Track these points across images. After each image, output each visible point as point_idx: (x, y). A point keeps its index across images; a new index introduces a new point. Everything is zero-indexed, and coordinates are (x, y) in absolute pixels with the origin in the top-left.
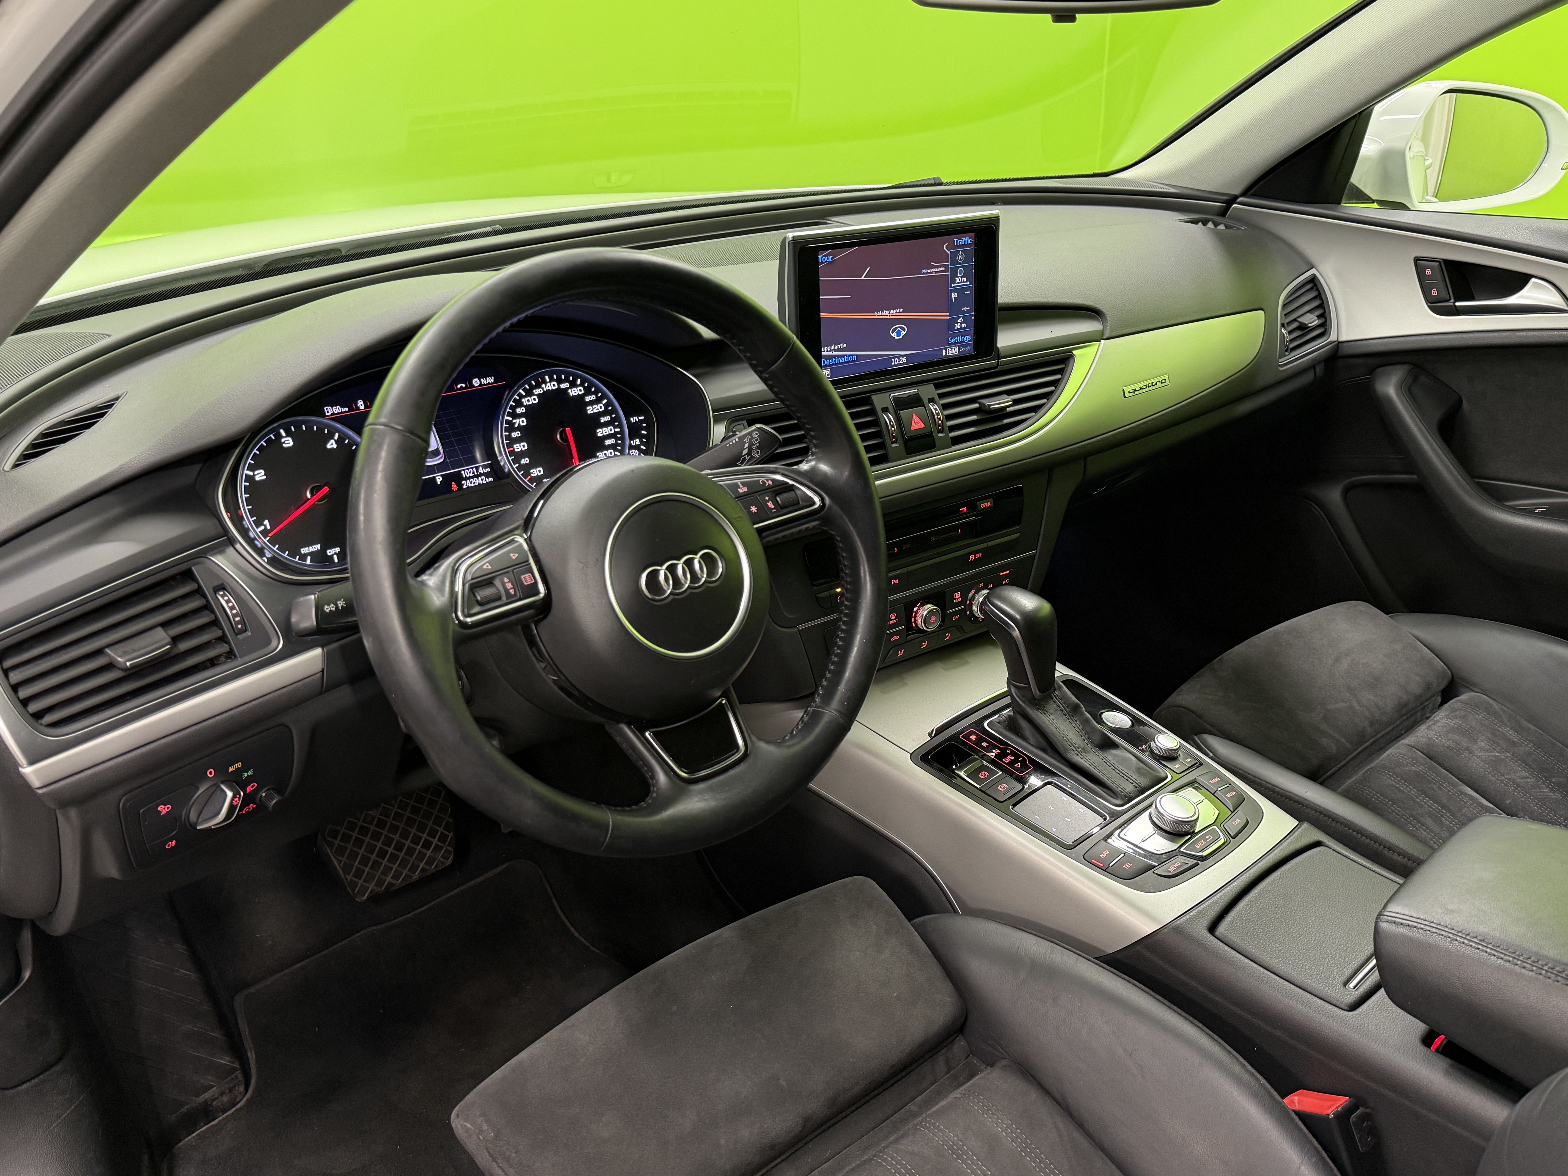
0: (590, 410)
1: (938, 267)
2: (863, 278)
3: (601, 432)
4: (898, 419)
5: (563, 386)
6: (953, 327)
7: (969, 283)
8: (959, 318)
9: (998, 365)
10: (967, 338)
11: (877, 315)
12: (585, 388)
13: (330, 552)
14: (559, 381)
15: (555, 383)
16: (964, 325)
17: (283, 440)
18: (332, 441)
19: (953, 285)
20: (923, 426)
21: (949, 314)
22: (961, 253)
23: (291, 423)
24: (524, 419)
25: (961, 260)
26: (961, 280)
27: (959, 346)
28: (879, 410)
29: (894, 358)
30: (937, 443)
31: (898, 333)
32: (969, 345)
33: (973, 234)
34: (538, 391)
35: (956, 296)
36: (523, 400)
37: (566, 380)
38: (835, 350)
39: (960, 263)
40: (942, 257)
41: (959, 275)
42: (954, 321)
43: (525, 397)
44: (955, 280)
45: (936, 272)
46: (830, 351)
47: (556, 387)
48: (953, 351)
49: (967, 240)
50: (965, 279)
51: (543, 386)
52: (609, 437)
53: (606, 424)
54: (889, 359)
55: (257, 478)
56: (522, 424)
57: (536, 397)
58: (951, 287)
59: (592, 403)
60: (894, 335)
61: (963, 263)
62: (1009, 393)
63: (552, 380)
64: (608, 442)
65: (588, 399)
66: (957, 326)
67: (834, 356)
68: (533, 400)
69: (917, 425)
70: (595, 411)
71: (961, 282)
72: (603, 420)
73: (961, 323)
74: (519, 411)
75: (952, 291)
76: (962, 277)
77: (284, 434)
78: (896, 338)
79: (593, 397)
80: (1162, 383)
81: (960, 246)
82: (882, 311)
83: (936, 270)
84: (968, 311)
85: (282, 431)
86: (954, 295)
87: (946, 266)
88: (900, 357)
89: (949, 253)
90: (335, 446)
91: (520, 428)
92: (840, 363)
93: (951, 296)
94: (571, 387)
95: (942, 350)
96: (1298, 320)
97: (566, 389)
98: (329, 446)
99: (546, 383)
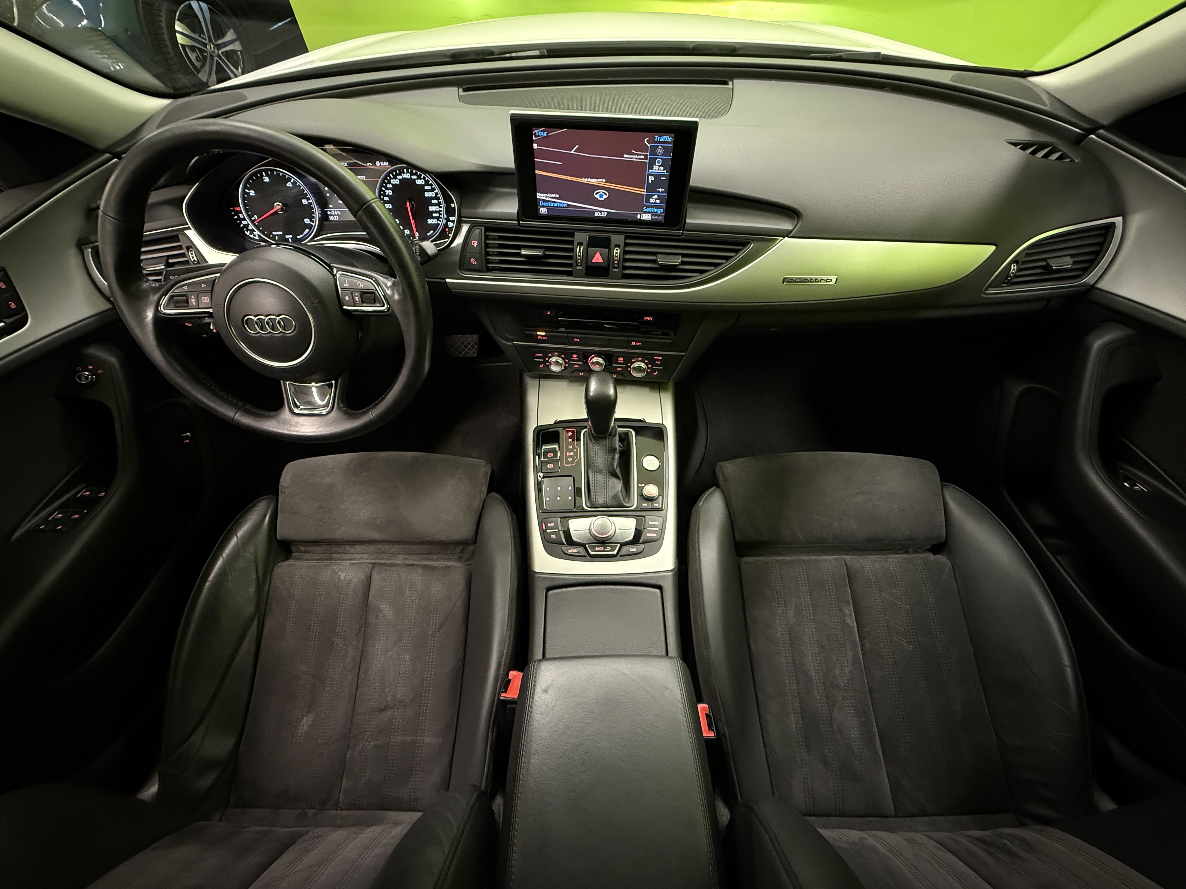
0: (427, 194)
1: (638, 155)
2: (572, 152)
3: (431, 208)
4: (586, 252)
5: (414, 177)
6: (648, 201)
7: (665, 171)
8: (655, 195)
9: (682, 235)
10: (660, 211)
11: (584, 180)
12: (425, 181)
13: (287, 237)
14: (412, 174)
15: (409, 174)
16: (658, 201)
17: (264, 178)
18: (290, 183)
19: (650, 171)
20: (602, 261)
21: (645, 190)
22: (660, 147)
23: (269, 170)
24: (391, 191)
25: (660, 153)
26: (658, 168)
27: (652, 215)
28: (576, 243)
29: (597, 212)
30: (611, 275)
31: (601, 196)
32: (662, 215)
33: (673, 135)
34: (399, 177)
35: (653, 179)
36: (391, 180)
37: (416, 174)
38: (550, 197)
39: (659, 155)
40: (644, 148)
41: (656, 164)
42: (649, 197)
43: (392, 179)
44: (653, 167)
45: (636, 158)
46: (546, 197)
47: (409, 177)
48: (646, 217)
49: (667, 138)
50: (662, 168)
51: (403, 174)
52: (436, 212)
53: (435, 205)
54: (594, 212)
55: (251, 194)
56: (390, 194)
57: (398, 180)
58: (649, 171)
59: (428, 191)
60: (597, 196)
61: (661, 156)
62: (684, 255)
63: (408, 172)
64: (435, 215)
65: (426, 187)
66: (652, 201)
67: (550, 201)
68: (396, 182)
69: (598, 259)
70: (430, 196)
71: (659, 170)
72: (433, 202)
73: (656, 199)
74: (389, 186)
75: (649, 175)
76: (659, 166)
77: (264, 175)
78: (599, 199)
79: (429, 187)
80: (826, 281)
81: (660, 142)
82: (588, 178)
83: (636, 156)
84: (662, 192)
85: (263, 173)
86: (651, 178)
87: (646, 156)
88: (601, 212)
89: (649, 145)
90: (291, 185)
91: (388, 196)
92: (553, 207)
93: (648, 178)
94: (417, 179)
95: (638, 214)
96: (1049, 261)
97: (415, 179)
98: (288, 185)
99: (404, 173)
